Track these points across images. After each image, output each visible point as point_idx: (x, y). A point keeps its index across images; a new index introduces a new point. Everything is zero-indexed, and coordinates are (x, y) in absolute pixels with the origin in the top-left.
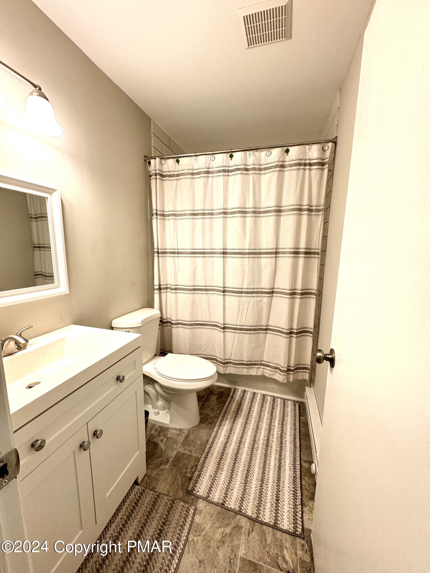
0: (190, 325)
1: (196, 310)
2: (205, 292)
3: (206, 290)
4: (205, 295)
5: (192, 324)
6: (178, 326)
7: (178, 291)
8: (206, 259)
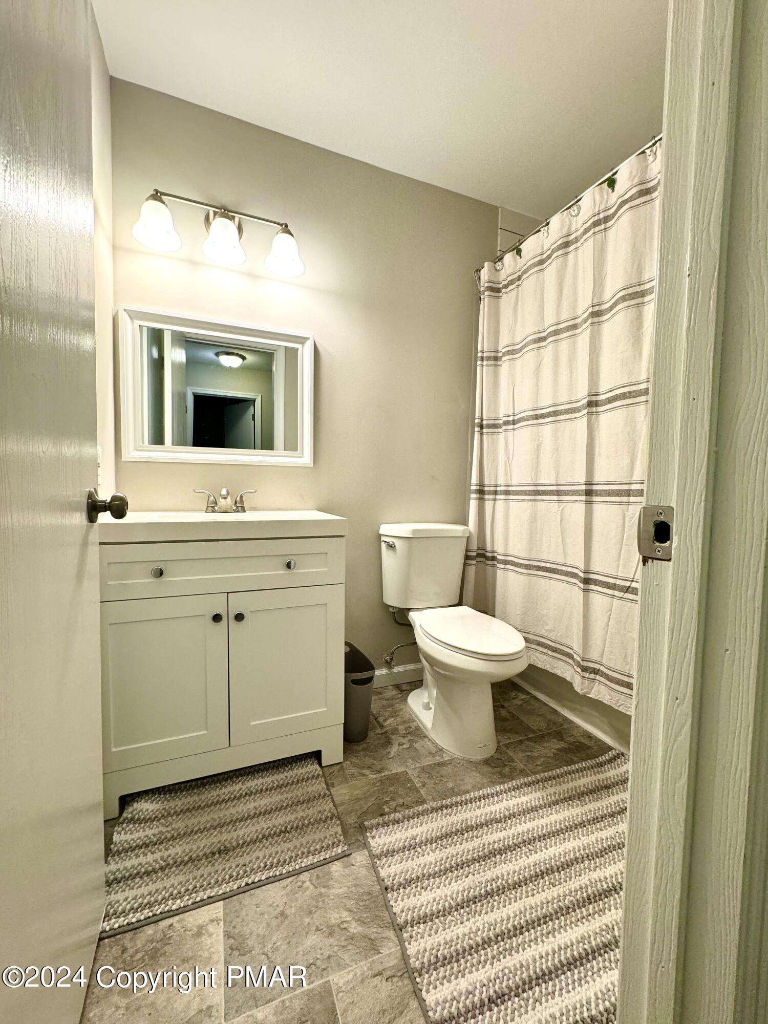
0: (527, 567)
1: (538, 536)
2: (555, 498)
3: (558, 493)
4: (556, 504)
5: (529, 565)
6: (508, 567)
7: (511, 497)
8: (559, 425)
